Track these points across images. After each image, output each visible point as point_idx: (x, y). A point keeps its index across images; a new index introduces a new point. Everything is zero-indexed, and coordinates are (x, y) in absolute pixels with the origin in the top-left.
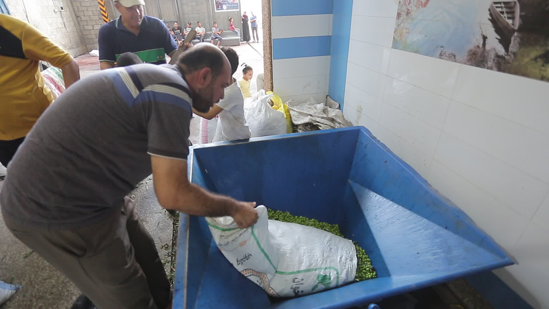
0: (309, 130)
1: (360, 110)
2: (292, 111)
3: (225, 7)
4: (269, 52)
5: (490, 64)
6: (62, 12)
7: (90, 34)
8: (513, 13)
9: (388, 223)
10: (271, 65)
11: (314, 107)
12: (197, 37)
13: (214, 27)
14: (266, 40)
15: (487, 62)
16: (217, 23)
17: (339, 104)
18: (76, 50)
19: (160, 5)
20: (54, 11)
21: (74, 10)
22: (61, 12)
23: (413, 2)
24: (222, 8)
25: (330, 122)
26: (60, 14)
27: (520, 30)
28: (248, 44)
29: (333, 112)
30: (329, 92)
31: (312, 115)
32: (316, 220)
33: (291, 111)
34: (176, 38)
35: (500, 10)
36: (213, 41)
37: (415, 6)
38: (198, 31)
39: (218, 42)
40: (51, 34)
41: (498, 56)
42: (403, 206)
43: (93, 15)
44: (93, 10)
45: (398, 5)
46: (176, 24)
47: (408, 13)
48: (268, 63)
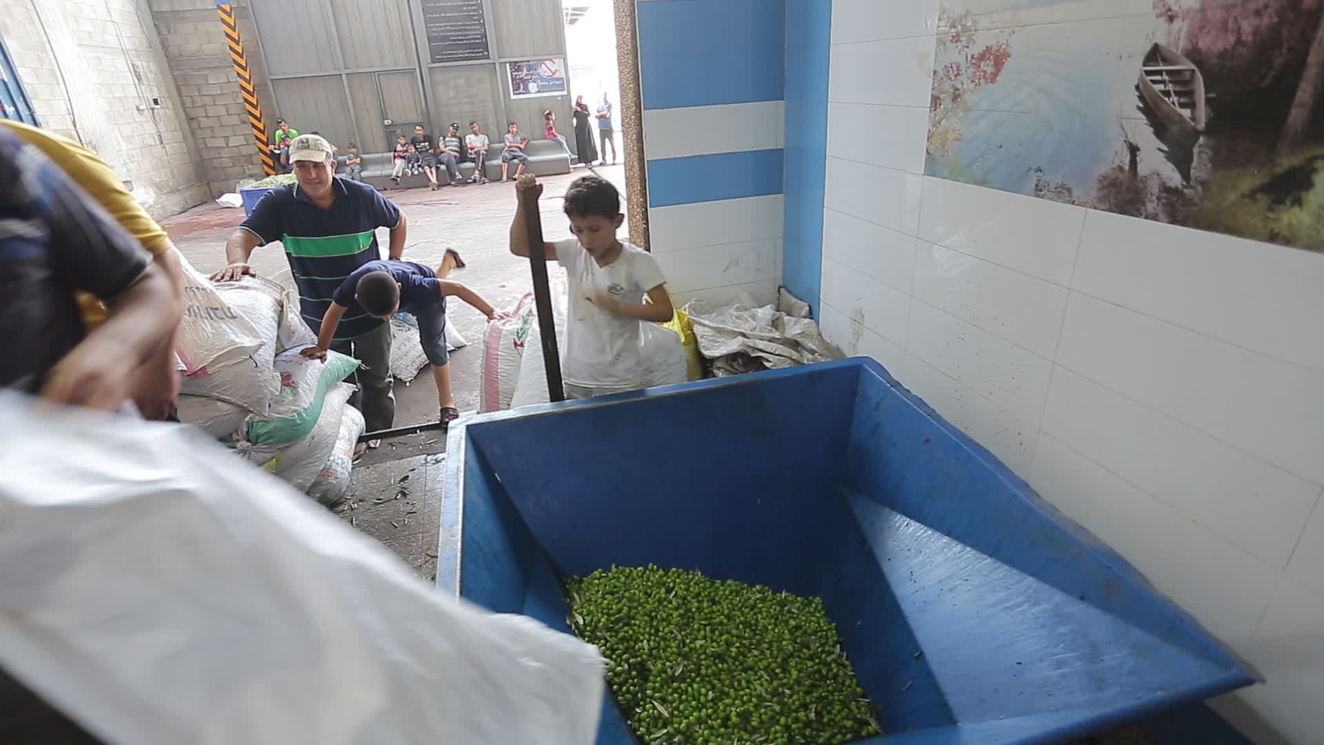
0: (741, 369)
1: (858, 319)
2: (698, 326)
3: (532, 87)
4: (640, 190)
5: (1151, 207)
6: (156, 111)
7: (218, 156)
8: (1190, 93)
9: (942, 590)
10: (644, 221)
11: (749, 314)
12: (470, 156)
13: (509, 132)
14: (633, 163)
15: (1144, 204)
16: (516, 124)
17: (810, 306)
18: (187, 194)
19: (382, 84)
20: (138, 109)
21: (183, 104)
22: (153, 109)
23: (966, 71)
24: (527, 91)
25: (790, 350)
26: (151, 115)
27: (1208, 131)
28: (590, 169)
29: (795, 325)
30: (784, 278)
31: (747, 336)
32: (767, 588)
33: (696, 325)
34: (421, 160)
35: (1161, 87)
36: (506, 164)
37: (969, 81)
38: (470, 143)
39: (517, 168)
40: (129, 161)
41: (1166, 189)
42: (973, 546)
43: (228, 115)
44: (227, 102)
45: (931, 80)
46: (421, 128)
47: (956, 97)
48: (638, 217)
